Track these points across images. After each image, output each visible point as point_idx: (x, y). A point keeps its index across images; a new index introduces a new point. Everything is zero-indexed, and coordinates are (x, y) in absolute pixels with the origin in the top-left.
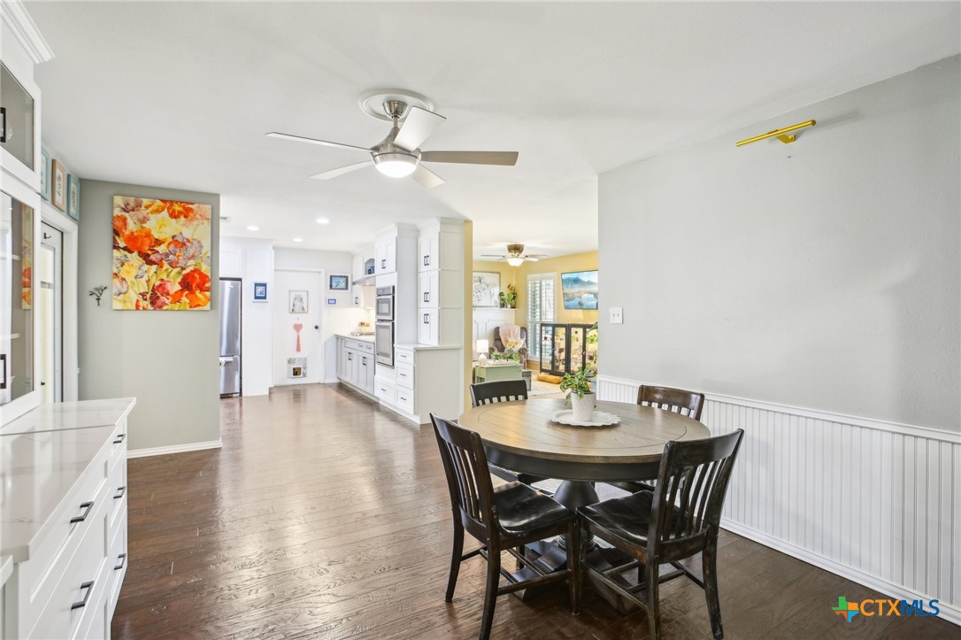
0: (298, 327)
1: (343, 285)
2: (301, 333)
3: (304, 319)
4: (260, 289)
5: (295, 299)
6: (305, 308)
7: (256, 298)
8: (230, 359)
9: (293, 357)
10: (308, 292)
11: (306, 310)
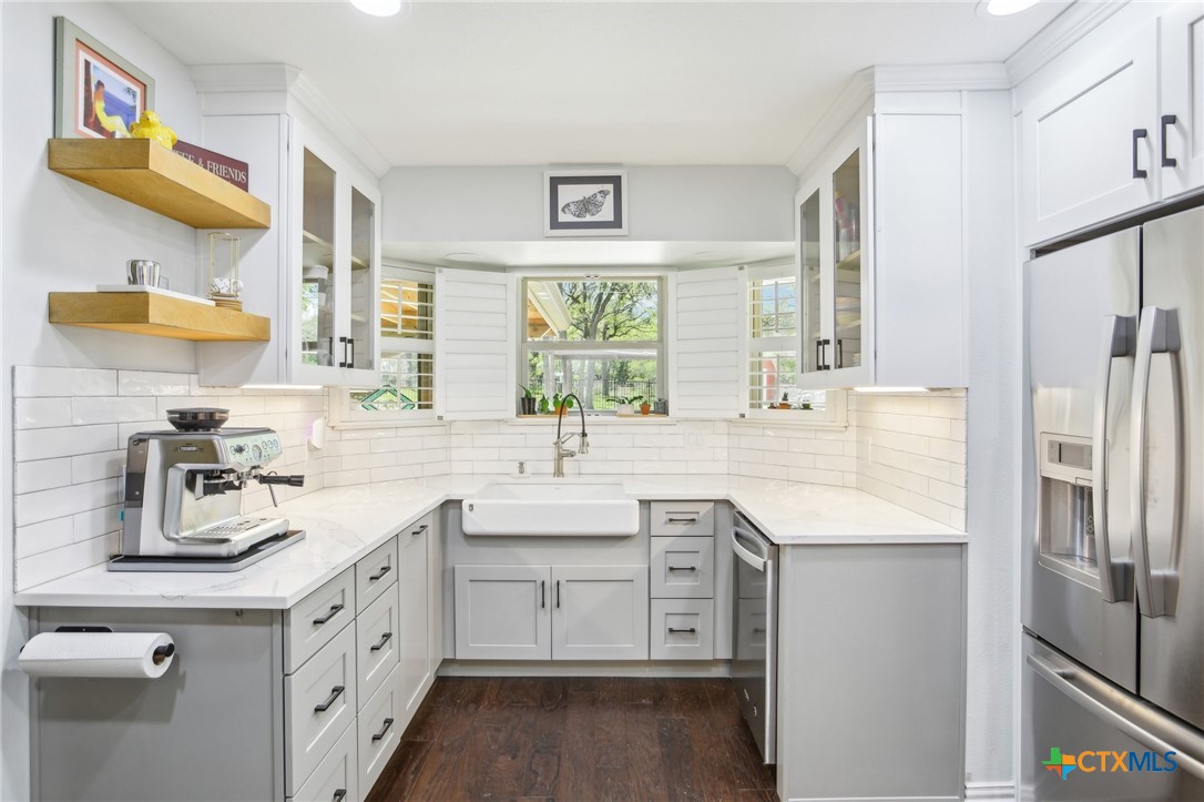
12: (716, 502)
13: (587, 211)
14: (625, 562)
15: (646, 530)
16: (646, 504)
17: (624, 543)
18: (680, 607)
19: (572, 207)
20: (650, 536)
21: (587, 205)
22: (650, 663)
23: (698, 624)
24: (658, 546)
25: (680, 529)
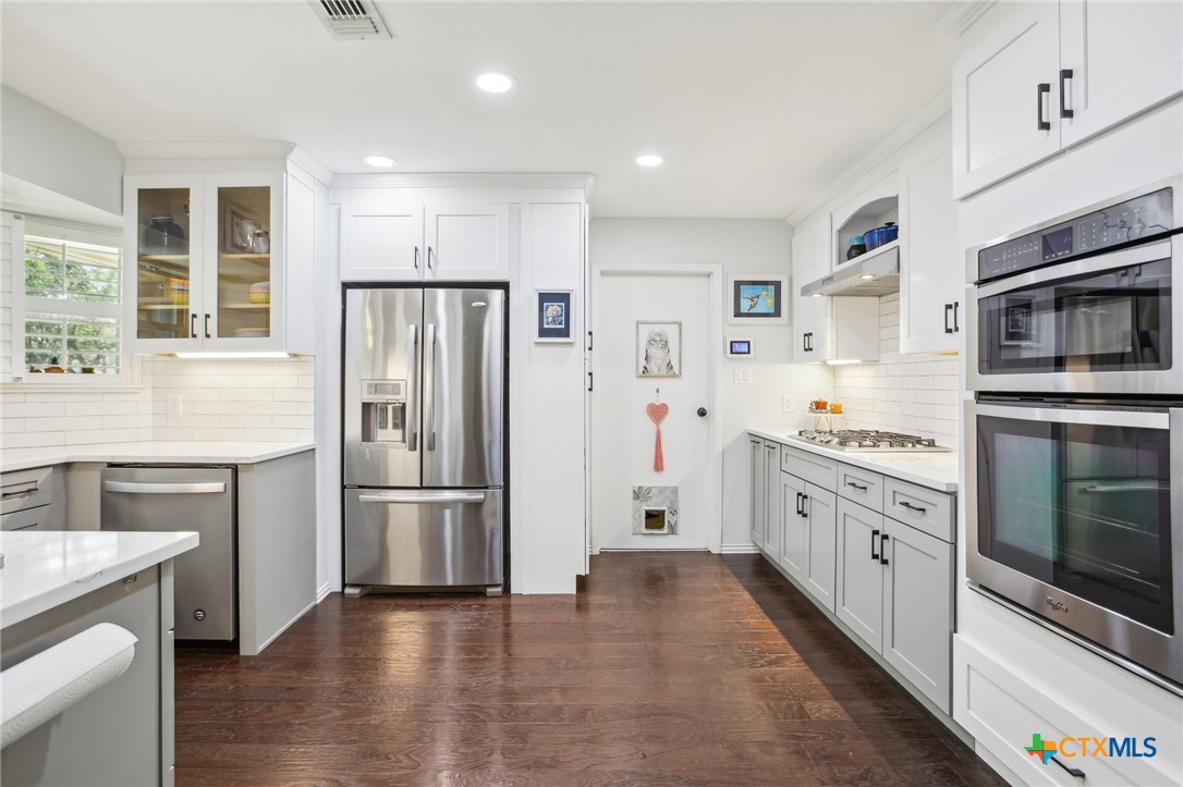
0: (658, 412)
1: (766, 304)
2: (665, 425)
3: (674, 393)
4: (553, 309)
5: (651, 342)
6: (675, 364)
7: (543, 332)
8: (478, 496)
9: (646, 484)
10: (680, 324)
11: (676, 370)
12: (54, 466)
25: (17, 502)
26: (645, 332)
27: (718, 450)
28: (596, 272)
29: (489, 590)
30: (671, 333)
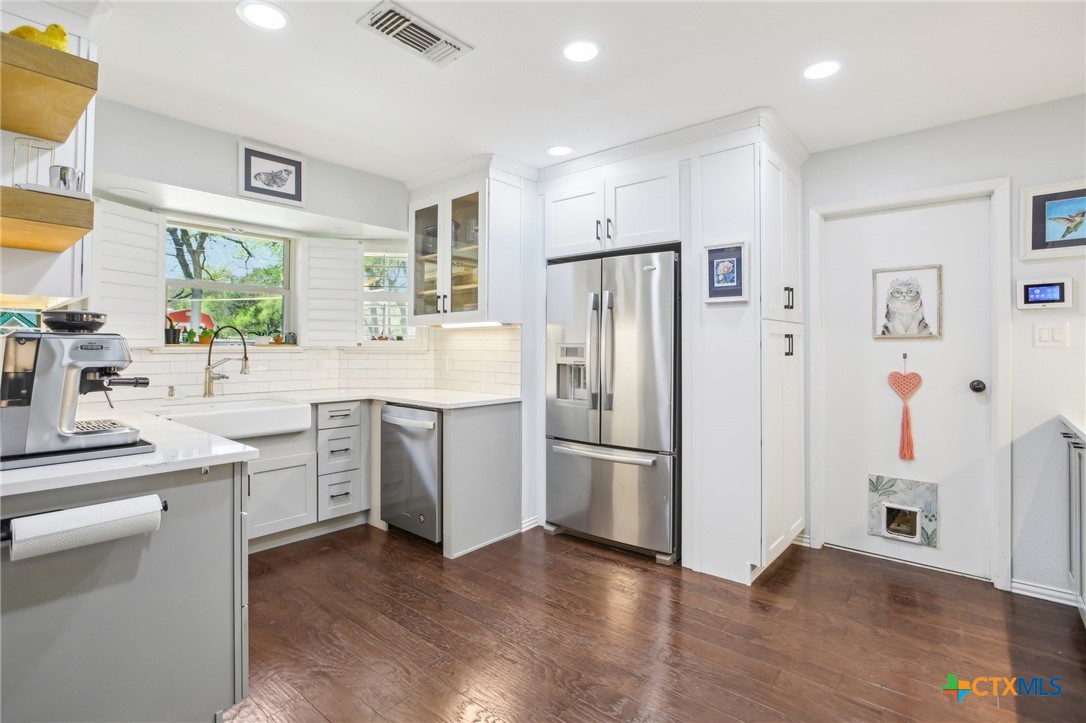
0: (905, 384)
2: (916, 402)
4: (724, 266)
5: (895, 294)
6: (931, 321)
8: (647, 460)
9: (887, 474)
10: (940, 269)
11: (933, 329)
12: (361, 401)
13: (275, 182)
14: (301, 452)
15: (314, 428)
16: (315, 406)
17: (299, 436)
18: (338, 478)
19: (263, 176)
20: (317, 430)
21: (274, 178)
22: (319, 524)
23: (349, 488)
24: (323, 436)
25: (338, 422)
26: (885, 283)
27: (1004, 441)
28: (814, 215)
29: (658, 557)
30: (927, 283)
